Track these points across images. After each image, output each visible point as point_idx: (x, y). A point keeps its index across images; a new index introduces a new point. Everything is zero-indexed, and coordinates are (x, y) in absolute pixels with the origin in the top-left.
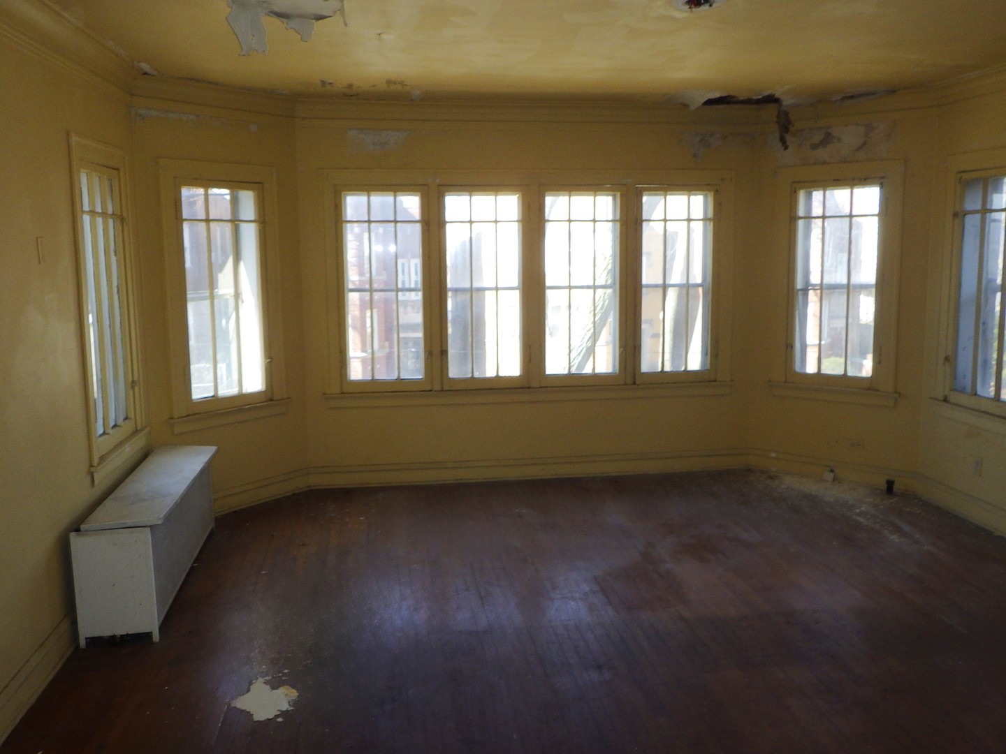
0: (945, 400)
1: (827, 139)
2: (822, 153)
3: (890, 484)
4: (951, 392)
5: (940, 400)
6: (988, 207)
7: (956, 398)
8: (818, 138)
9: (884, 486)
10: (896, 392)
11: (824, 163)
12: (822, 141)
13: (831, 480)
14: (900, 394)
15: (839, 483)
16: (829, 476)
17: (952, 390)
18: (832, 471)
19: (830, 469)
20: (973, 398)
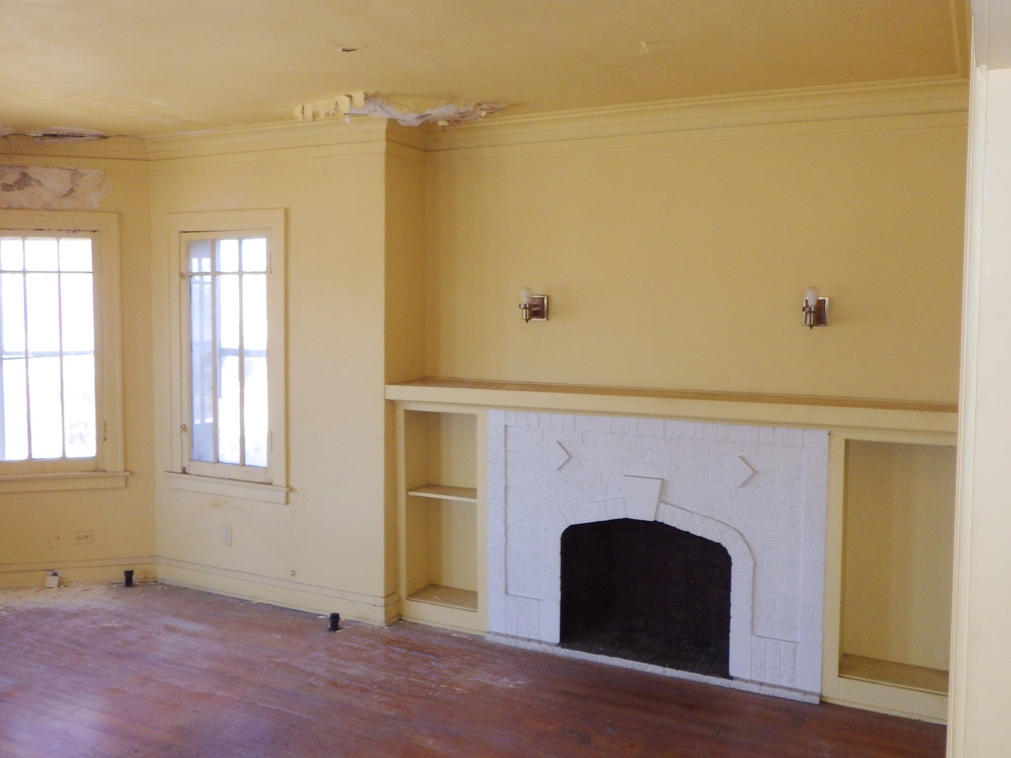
0: (184, 472)
1: (24, 181)
2: (18, 197)
3: (129, 575)
4: (190, 463)
5: (179, 473)
6: (217, 270)
7: (194, 468)
8: (11, 178)
9: (122, 578)
10: (126, 470)
11: (21, 208)
12: (16, 183)
13: (56, 586)
14: (131, 473)
15: (66, 586)
16: (53, 581)
17: (191, 460)
18: (55, 574)
19: (52, 573)
20: (217, 465)
